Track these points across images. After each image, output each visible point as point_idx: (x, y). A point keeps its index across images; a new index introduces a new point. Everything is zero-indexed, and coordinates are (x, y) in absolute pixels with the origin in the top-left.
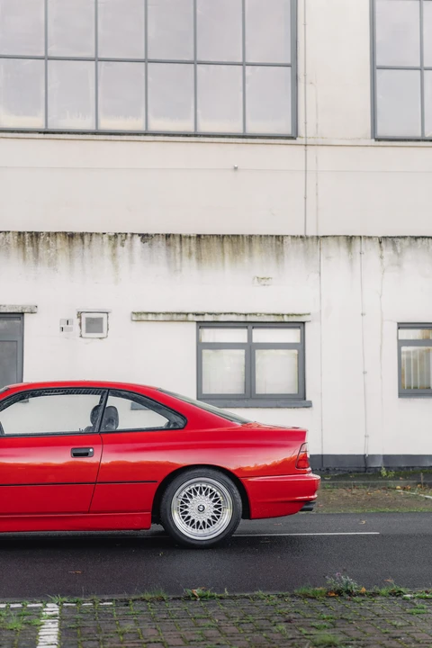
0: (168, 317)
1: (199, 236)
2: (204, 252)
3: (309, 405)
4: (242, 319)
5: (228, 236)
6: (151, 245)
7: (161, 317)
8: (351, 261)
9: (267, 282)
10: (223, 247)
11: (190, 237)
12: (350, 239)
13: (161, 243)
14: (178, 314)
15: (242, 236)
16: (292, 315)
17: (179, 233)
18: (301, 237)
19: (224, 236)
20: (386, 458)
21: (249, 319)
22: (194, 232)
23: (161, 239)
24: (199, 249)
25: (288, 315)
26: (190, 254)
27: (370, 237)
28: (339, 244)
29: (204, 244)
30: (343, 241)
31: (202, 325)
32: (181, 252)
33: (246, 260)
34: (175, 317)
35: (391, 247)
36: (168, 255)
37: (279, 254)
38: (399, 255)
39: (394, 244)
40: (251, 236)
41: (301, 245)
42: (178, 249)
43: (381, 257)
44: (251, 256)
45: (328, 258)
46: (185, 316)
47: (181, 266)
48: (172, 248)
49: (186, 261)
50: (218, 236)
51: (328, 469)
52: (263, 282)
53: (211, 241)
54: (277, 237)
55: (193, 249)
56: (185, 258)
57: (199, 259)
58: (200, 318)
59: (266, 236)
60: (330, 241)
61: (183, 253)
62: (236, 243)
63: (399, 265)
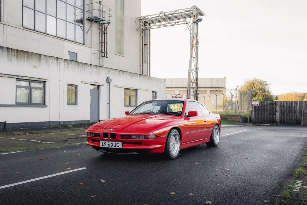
0: (8, 76)
1: (17, 50)
2: (19, 55)
3: (46, 107)
4: (30, 79)
5: (26, 51)
6: (2, 50)
7: (6, 76)
8: (57, 65)
9: (37, 68)
10: (24, 55)
11: (15, 50)
12: (57, 58)
13: (6, 50)
14: (11, 75)
15: (30, 52)
16: (43, 79)
17: (11, 48)
18: (45, 55)
19: (25, 51)
20: (64, 122)
21: (32, 79)
22: (16, 48)
23: (6, 49)
24: (17, 54)
25: (42, 79)
26: (15, 55)
27: (62, 59)
28: (55, 59)
29: (19, 53)
30: (56, 58)
31: (18, 80)
32: (12, 54)
33: (31, 60)
34: (10, 76)
35: (66, 62)
36: (8, 55)
37: (40, 60)
38: (68, 65)
39: (67, 61)
40: (32, 53)
41: (45, 58)
42: (11, 53)
43: (64, 65)
44: (32, 59)
45: (52, 63)
46: (13, 76)
47: (12, 59)
48: (9, 53)
49: (13, 58)
50: (23, 51)
51: (50, 126)
52: (35, 68)
53: (21, 52)
54: (39, 54)
55: (16, 54)
56: (13, 57)
57: (17, 57)
58: (18, 77)
59: (36, 53)
60: (53, 58)
61: (13, 55)
62: (28, 54)
63: (68, 67)
